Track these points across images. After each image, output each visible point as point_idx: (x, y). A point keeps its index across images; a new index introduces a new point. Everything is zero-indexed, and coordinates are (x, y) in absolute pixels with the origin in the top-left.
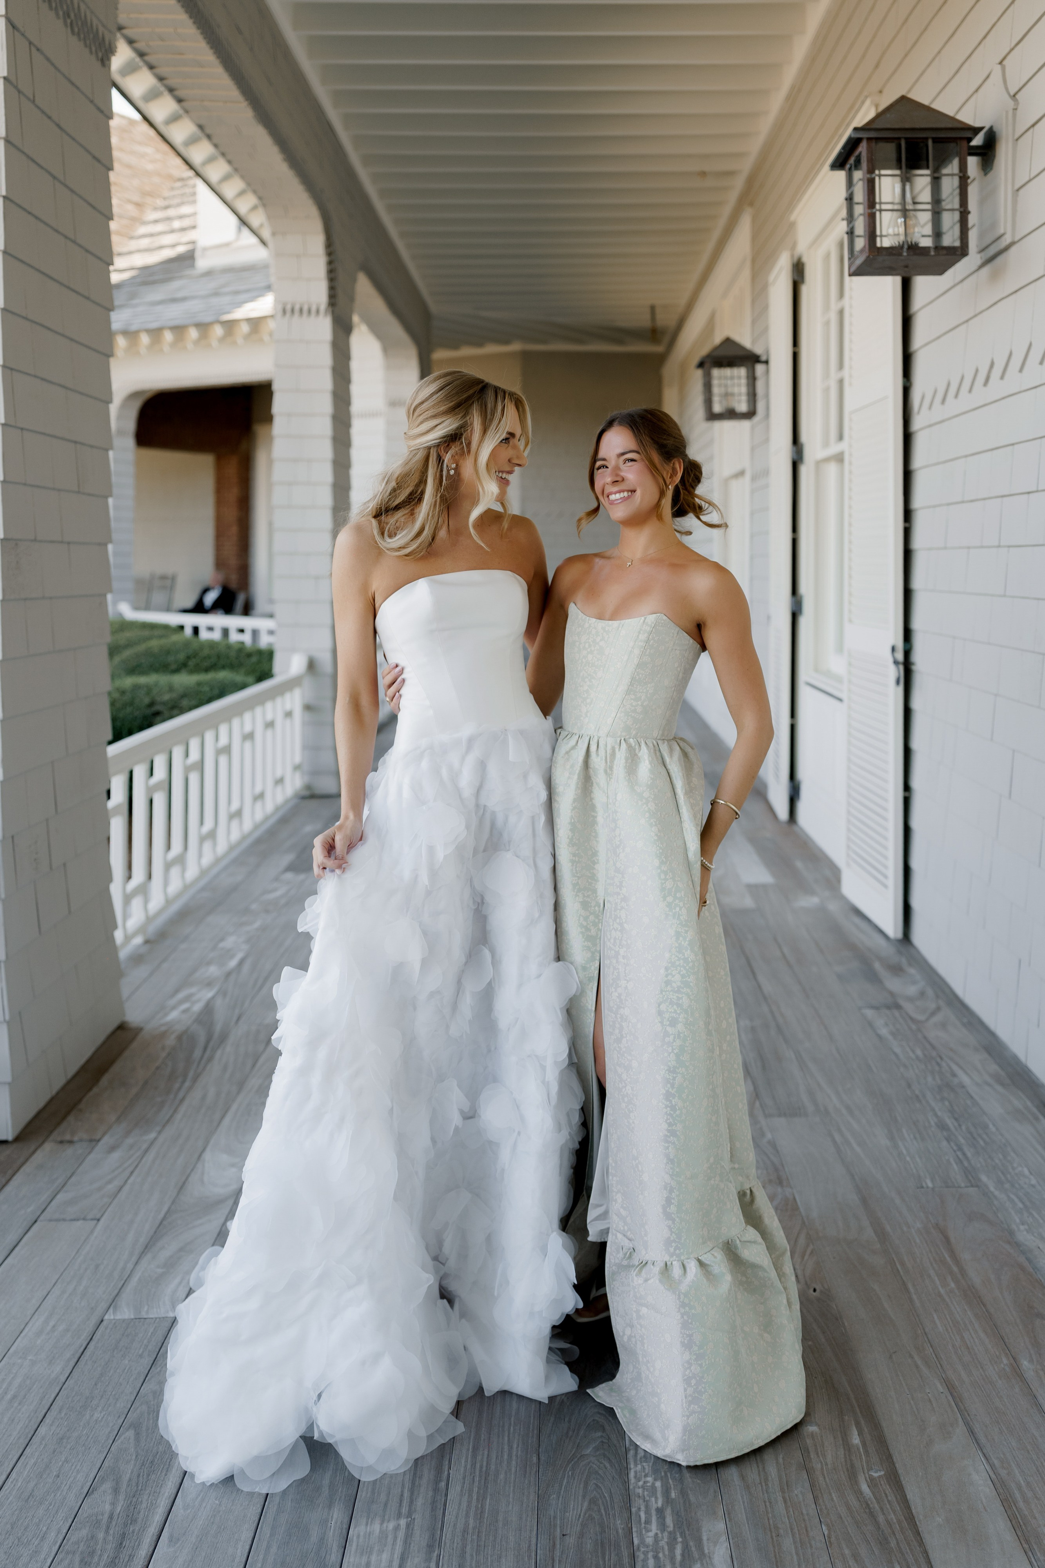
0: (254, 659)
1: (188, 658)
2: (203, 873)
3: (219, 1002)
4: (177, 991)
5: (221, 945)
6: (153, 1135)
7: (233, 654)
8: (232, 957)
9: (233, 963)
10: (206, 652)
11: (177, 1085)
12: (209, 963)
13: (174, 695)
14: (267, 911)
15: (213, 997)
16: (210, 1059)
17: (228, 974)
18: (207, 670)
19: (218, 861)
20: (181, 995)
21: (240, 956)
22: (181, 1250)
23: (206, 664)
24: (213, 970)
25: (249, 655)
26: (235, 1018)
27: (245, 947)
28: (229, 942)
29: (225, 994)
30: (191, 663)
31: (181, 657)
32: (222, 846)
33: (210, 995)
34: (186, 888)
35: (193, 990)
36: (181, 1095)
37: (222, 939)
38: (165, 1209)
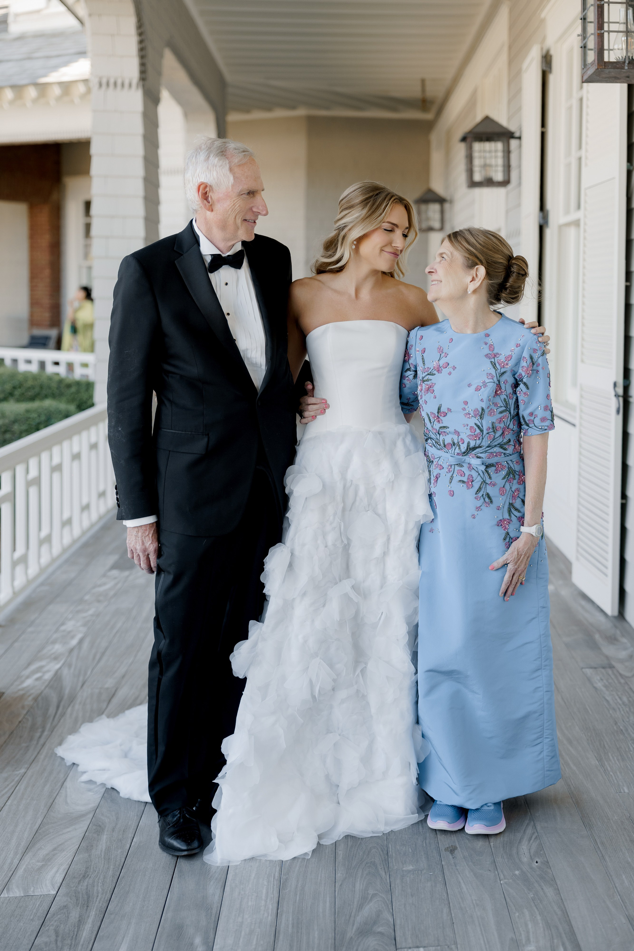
0: (73, 389)
1: (14, 388)
2: (42, 570)
3: (65, 671)
4: (29, 664)
5: (63, 628)
6: (23, 771)
7: (54, 385)
8: (73, 637)
9: (74, 642)
10: (30, 383)
11: (38, 734)
12: (54, 642)
13: (7, 421)
14: (99, 601)
15: (60, 668)
16: (63, 714)
17: (71, 650)
18: (32, 399)
19: (54, 560)
20: (33, 667)
21: (79, 636)
22: (55, 849)
23: (30, 394)
24: (58, 648)
25: (69, 386)
26: (80, 684)
27: (84, 629)
28: (69, 626)
29: (70, 666)
30: (17, 393)
31: (8, 387)
32: (56, 549)
33: (58, 666)
34: (29, 582)
35: (43, 663)
36: (42, 741)
37: (63, 624)
38: (39, 822)
